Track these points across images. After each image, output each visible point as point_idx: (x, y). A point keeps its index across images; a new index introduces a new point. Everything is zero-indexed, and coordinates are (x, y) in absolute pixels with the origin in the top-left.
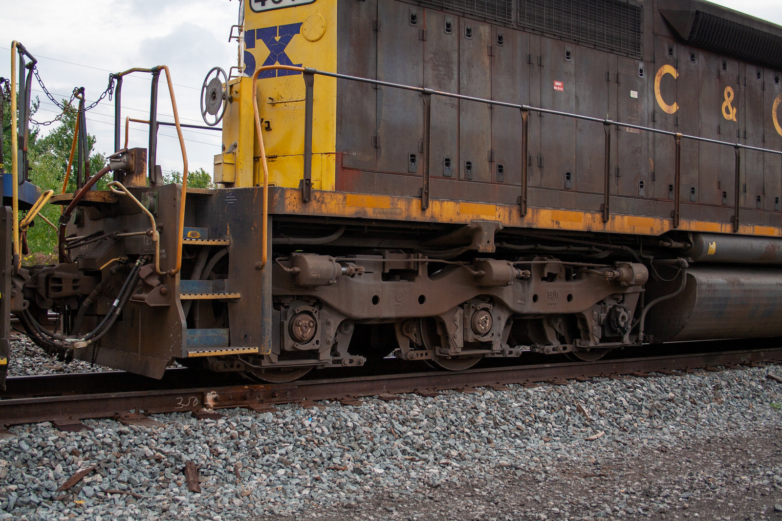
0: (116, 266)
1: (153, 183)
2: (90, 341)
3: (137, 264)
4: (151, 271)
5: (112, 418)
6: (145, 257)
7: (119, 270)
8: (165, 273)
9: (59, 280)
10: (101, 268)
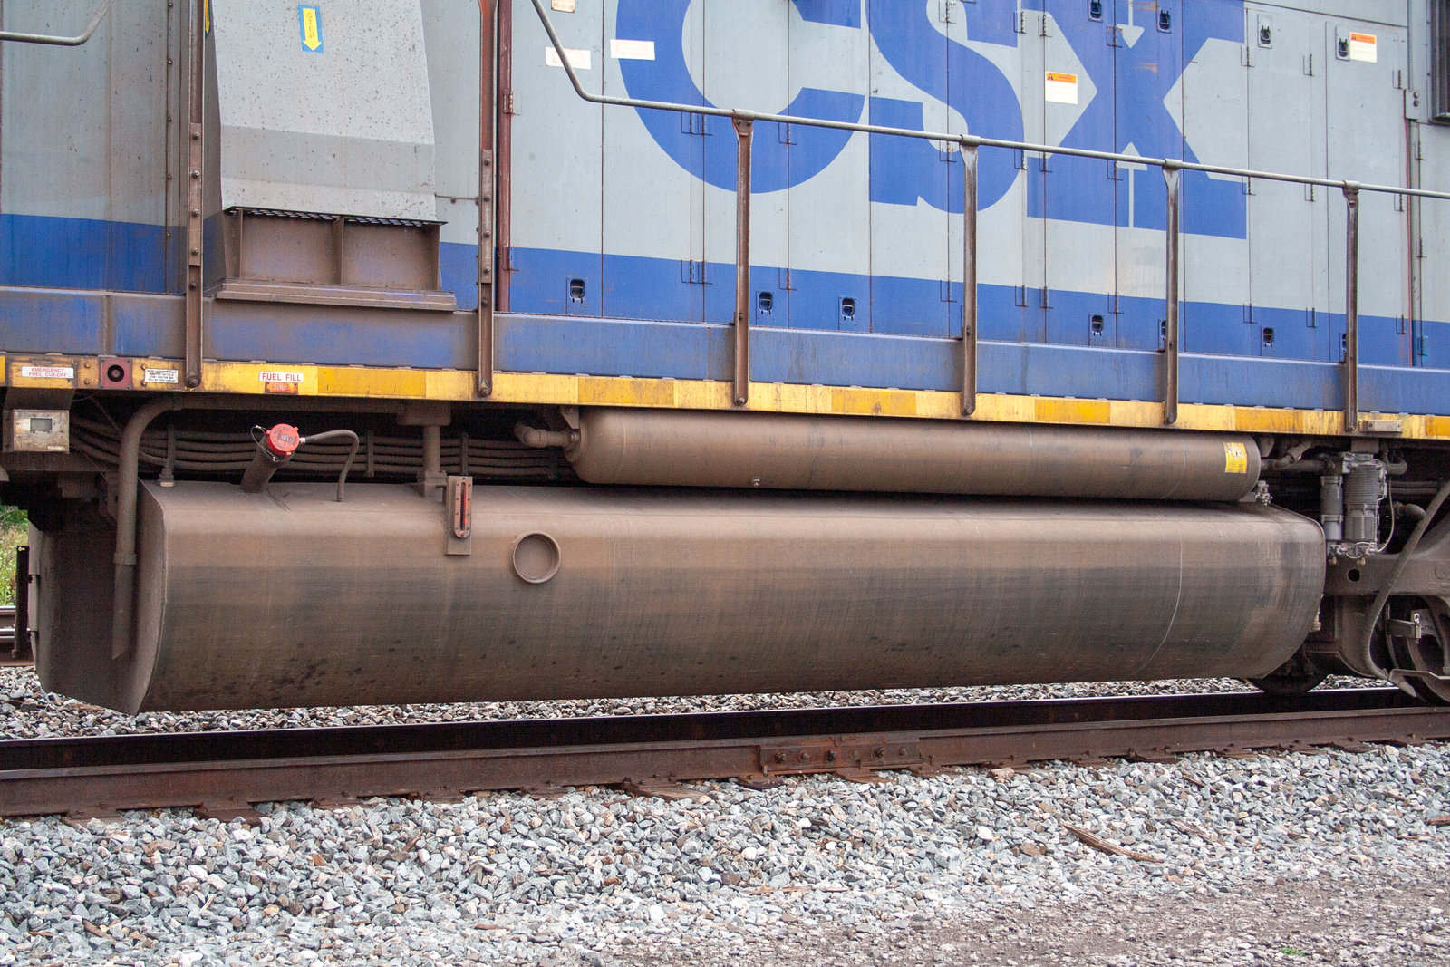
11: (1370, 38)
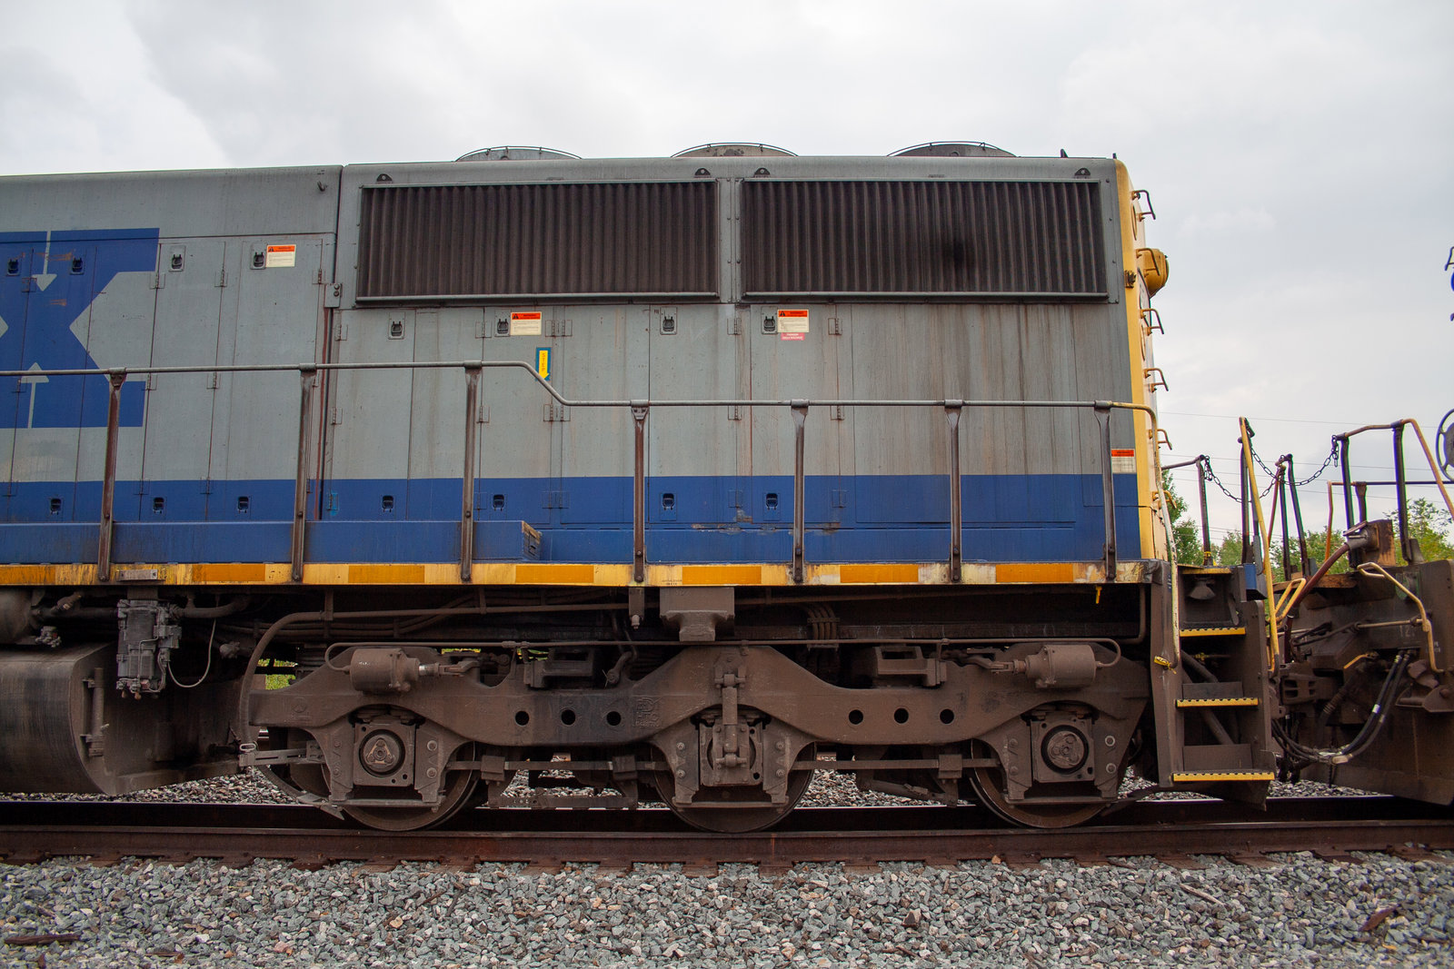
0: (1364, 664)
1: (1411, 561)
2: (1351, 755)
3: (1397, 661)
4: (1423, 668)
5: (1383, 852)
6: (1409, 652)
7: (1368, 669)
8: (1442, 670)
9: (1293, 683)
10: (1346, 667)
11: (289, 248)
